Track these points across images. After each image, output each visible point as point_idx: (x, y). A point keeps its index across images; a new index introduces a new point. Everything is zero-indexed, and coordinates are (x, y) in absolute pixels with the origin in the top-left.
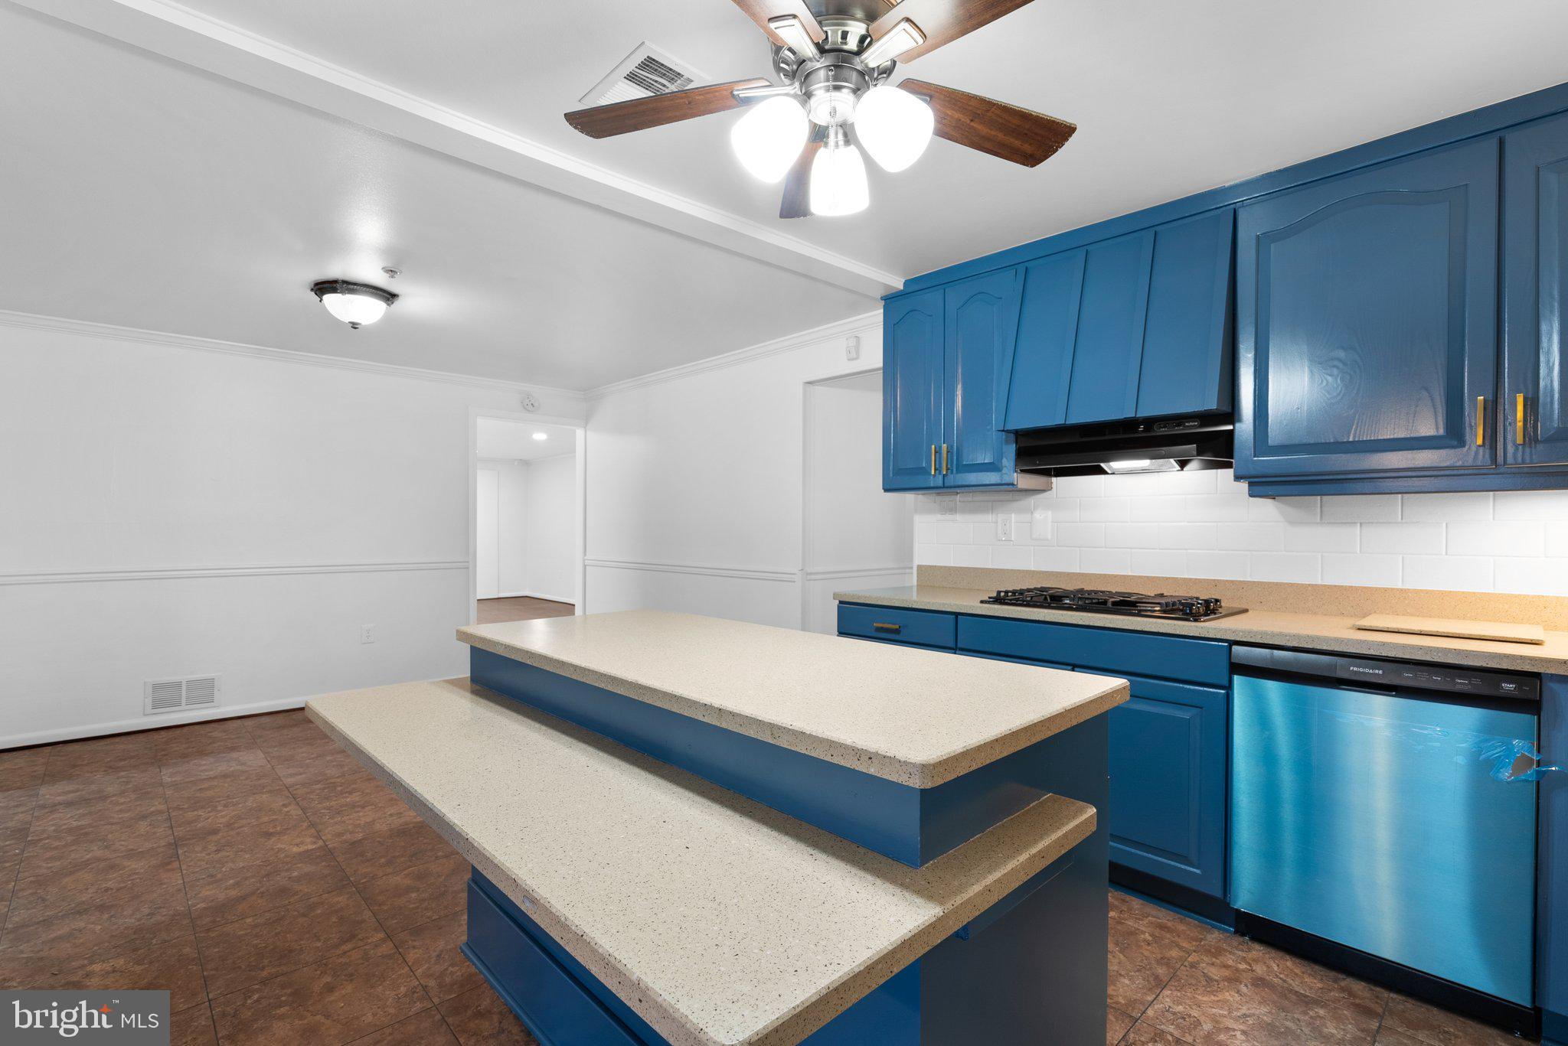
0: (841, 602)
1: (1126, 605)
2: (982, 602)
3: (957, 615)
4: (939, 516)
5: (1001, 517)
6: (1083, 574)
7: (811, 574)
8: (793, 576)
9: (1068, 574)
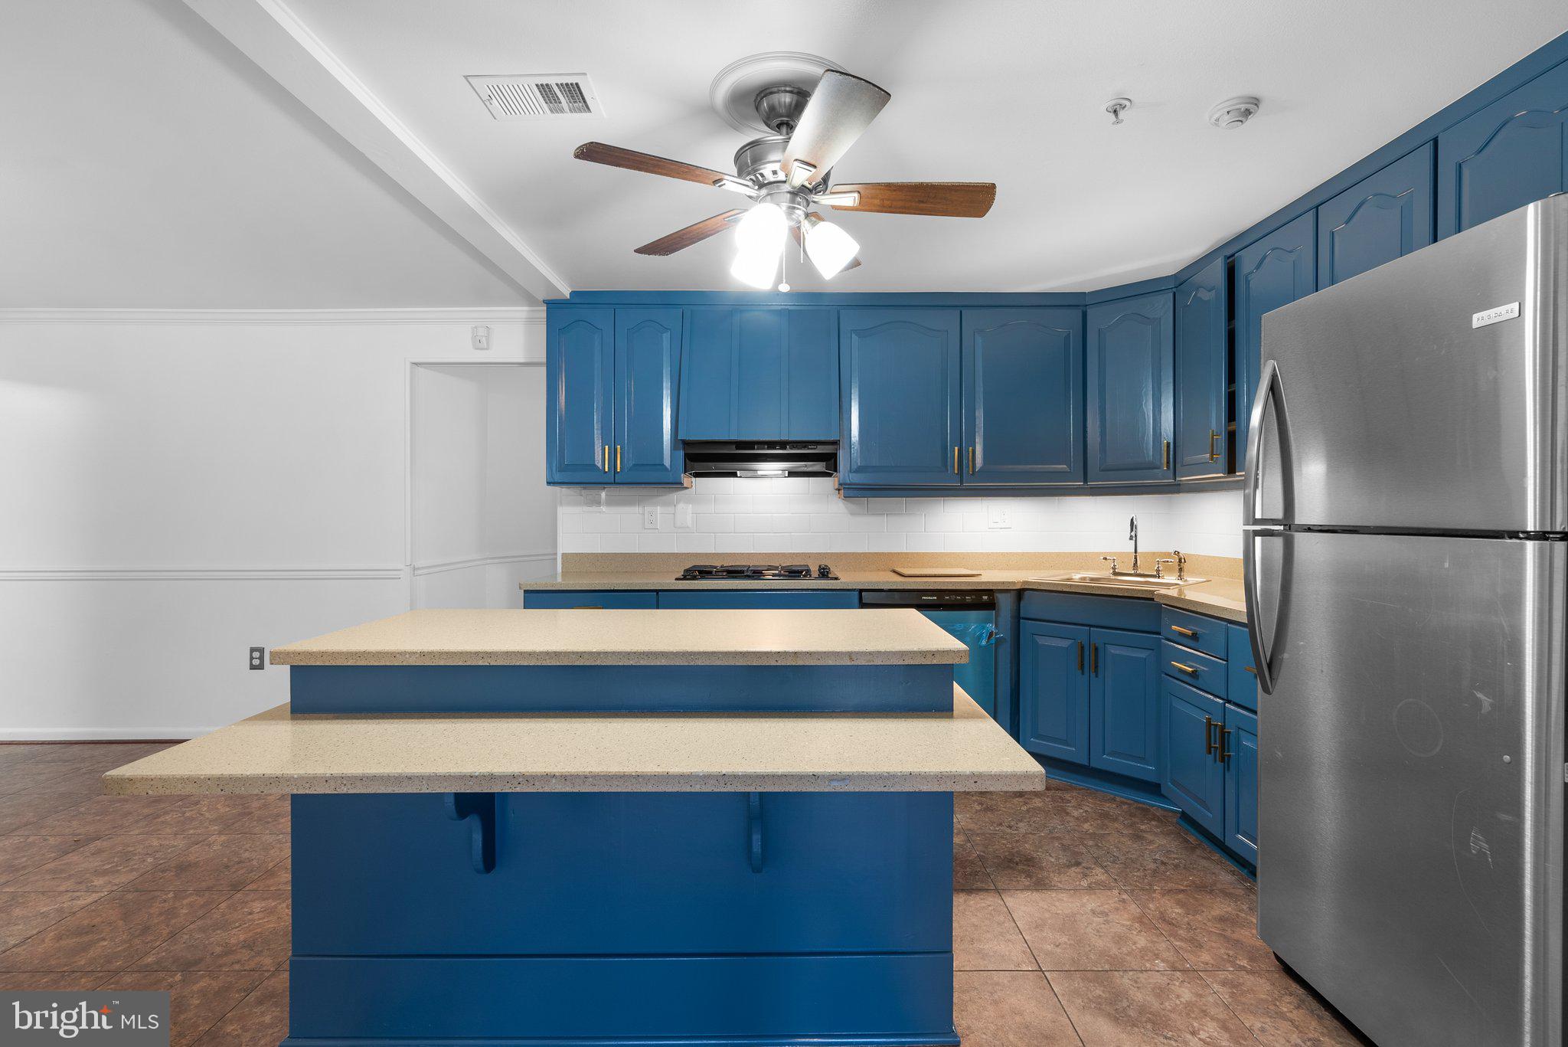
0: (526, 592)
1: (757, 574)
2: (677, 579)
3: (657, 591)
4: (586, 509)
5: (648, 509)
6: (717, 554)
7: (418, 569)
8: (398, 572)
9: (706, 554)
